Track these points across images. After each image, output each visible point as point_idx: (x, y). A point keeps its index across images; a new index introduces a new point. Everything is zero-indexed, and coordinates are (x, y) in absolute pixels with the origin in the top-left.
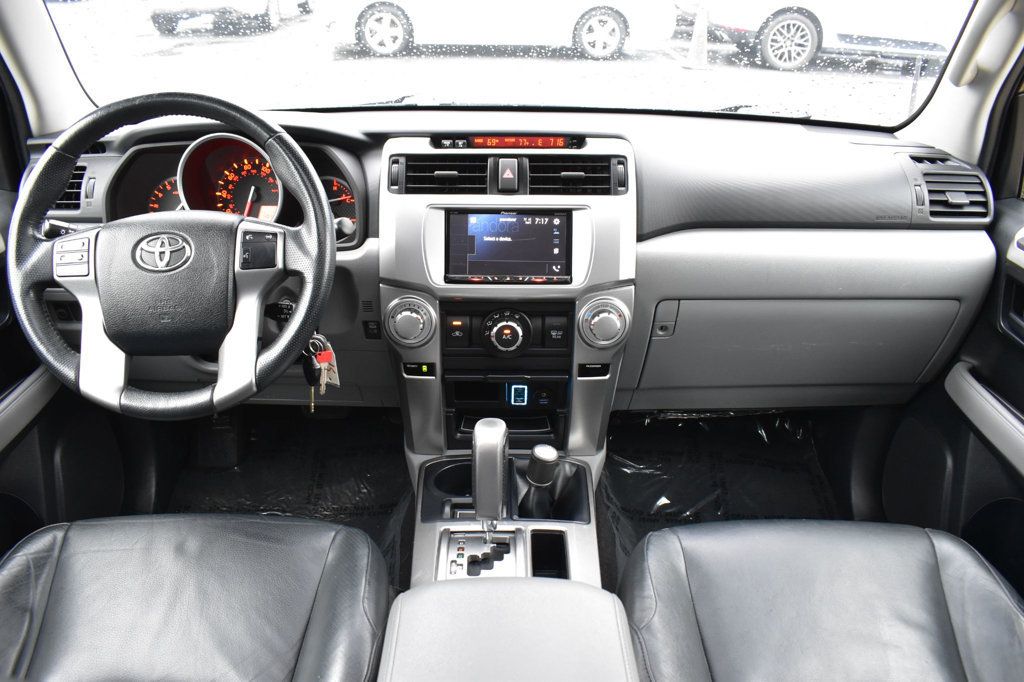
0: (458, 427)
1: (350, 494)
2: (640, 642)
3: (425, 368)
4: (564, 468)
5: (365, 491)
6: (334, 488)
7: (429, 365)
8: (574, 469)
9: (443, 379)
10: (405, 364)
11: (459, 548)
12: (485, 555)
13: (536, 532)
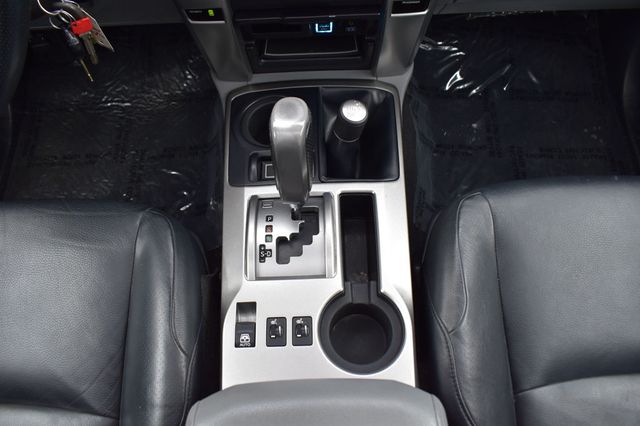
0: (261, 52)
1: (177, 81)
2: (448, 347)
3: (211, 13)
4: (372, 96)
5: (189, 77)
6: (163, 75)
7: (215, 10)
8: (382, 97)
9: (235, 23)
10: (187, 11)
11: (267, 226)
12: (293, 236)
13: (344, 197)
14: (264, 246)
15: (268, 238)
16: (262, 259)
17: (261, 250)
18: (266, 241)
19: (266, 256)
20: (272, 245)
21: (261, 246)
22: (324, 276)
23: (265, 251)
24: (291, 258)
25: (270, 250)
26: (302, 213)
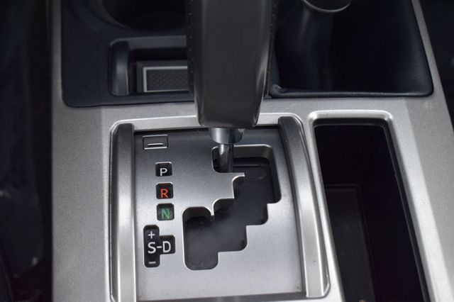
11: (159, 187)
12: (222, 206)
13: (324, 128)
14: (154, 228)
15: (165, 211)
16: (152, 259)
17: (147, 239)
18: (159, 218)
19: (160, 252)
20: (174, 227)
21: (148, 228)
22: (302, 295)
23: (159, 240)
24: (222, 256)
25: (171, 239)
26: (236, 160)
